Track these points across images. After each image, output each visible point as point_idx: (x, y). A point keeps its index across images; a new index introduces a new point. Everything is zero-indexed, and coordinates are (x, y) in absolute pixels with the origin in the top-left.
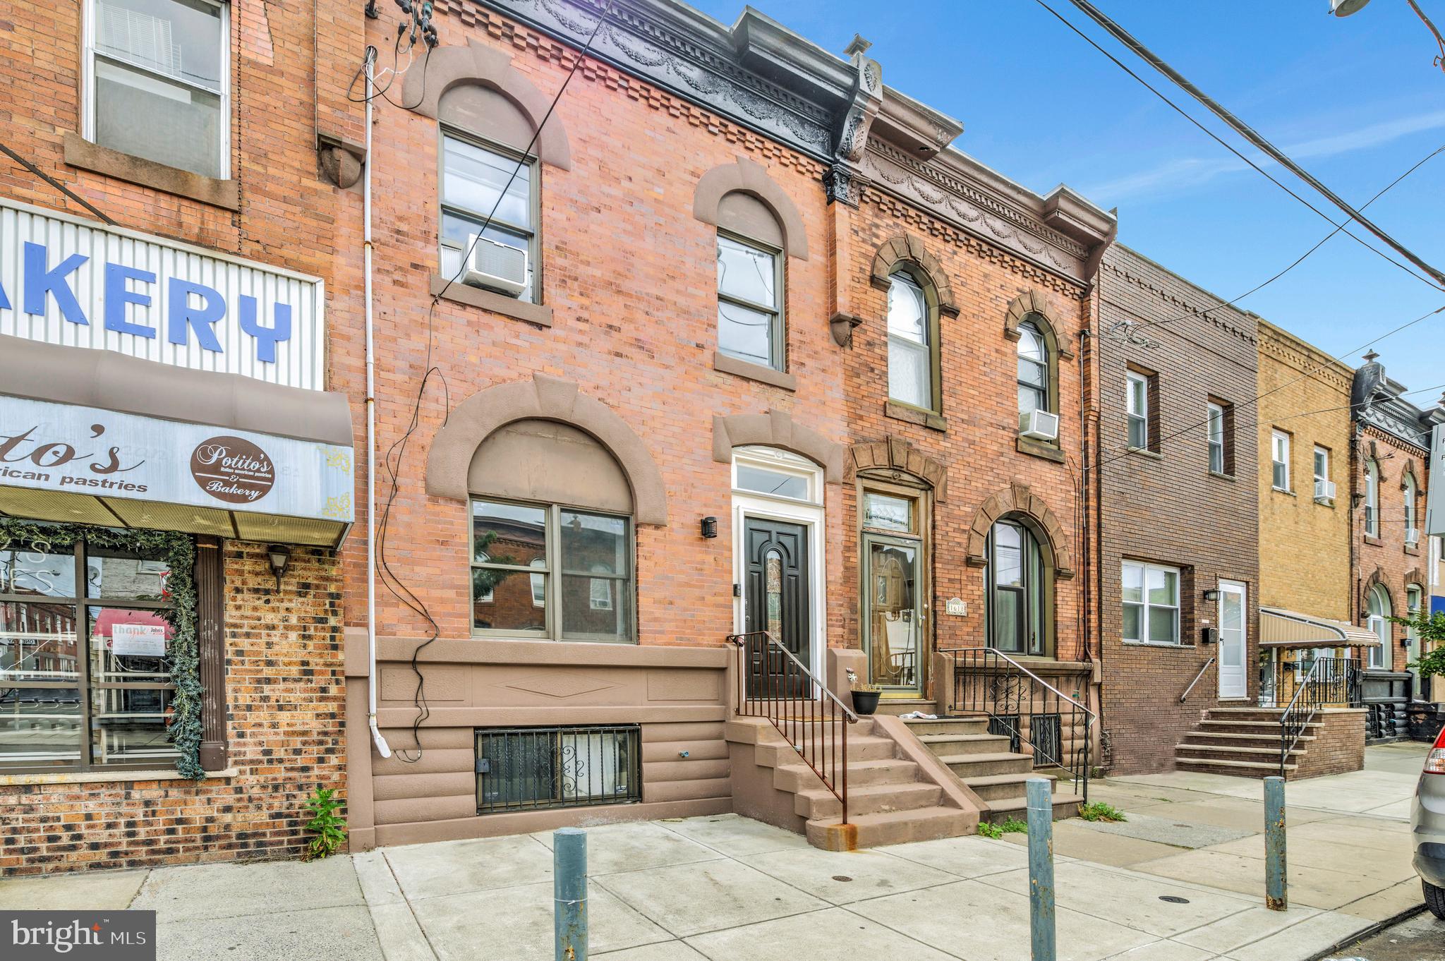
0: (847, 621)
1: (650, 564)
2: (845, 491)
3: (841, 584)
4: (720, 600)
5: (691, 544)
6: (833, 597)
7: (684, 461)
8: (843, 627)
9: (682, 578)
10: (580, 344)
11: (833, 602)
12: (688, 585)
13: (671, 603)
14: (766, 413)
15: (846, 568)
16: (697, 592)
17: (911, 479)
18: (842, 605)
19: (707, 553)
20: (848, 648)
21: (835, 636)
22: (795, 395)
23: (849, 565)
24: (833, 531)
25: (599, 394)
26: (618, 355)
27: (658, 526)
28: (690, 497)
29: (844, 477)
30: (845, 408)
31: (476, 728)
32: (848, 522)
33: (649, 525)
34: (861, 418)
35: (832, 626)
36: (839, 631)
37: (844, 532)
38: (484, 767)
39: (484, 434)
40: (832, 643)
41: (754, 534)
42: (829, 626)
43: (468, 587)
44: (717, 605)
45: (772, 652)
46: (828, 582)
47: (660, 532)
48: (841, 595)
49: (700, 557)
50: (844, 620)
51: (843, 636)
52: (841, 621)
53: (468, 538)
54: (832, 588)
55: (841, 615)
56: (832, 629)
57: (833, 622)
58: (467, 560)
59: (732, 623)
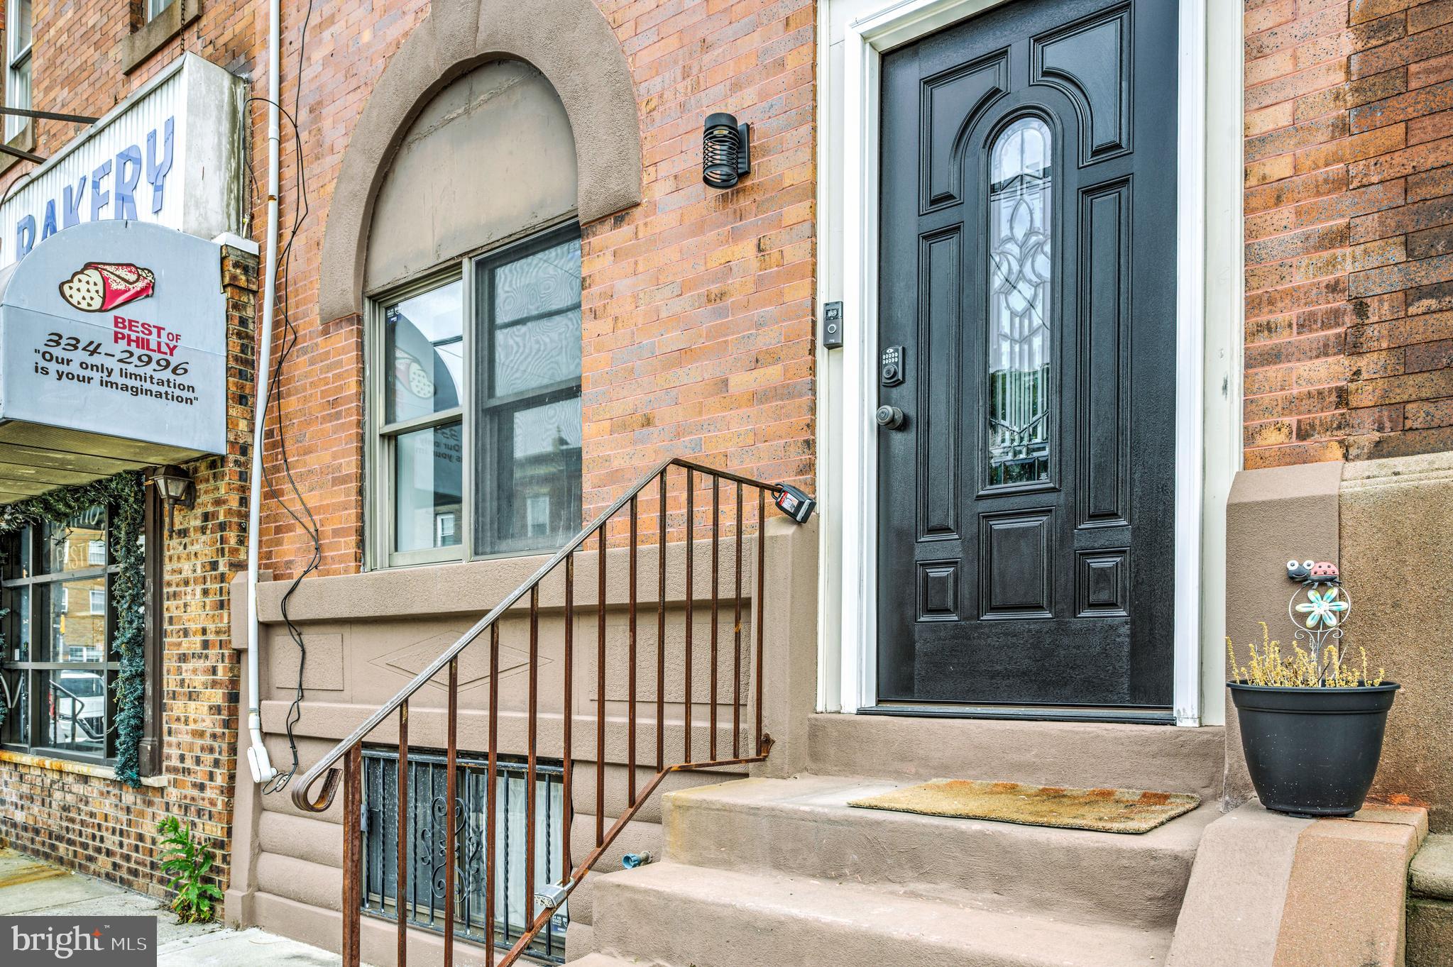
0: (1379, 310)
1: (604, 326)
3: (1342, 128)
4: (772, 374)
5: (700, 228)
6: (1286, 213)
8: (1352, 346)
9: (673, 339)
11: (1284, 236)
12: (684, 355)
13: (648, 422)
15: (1375, 28)
16: (705, 369)
18: (1342, 237)
19: (735, 236)
20: (1378, 450)
21: (1291, 405)
27: (620, 213)
28: (696, 88)
33: (602, 220)
35: (1274, 357)
36: (1326, 371)
38: (363, 824)
39: (372, 171)
41: (943, 94)
42: (1252, 361)
43: (361, 478)
44: (757, 397)
45: (999, 525)
46: (1253, 145)
47: (626, 230)
48: (1343, 183)
49: (718, 256)
50: (1361, 307)
51: (1342, 396)
52: (1334, 317)
53: (361, 383)
54: (1278, 167)
55: (1333, 288)
56: (1273, 372)
57: (1282, 338)
58: (360, 424)
59: (810, 445)
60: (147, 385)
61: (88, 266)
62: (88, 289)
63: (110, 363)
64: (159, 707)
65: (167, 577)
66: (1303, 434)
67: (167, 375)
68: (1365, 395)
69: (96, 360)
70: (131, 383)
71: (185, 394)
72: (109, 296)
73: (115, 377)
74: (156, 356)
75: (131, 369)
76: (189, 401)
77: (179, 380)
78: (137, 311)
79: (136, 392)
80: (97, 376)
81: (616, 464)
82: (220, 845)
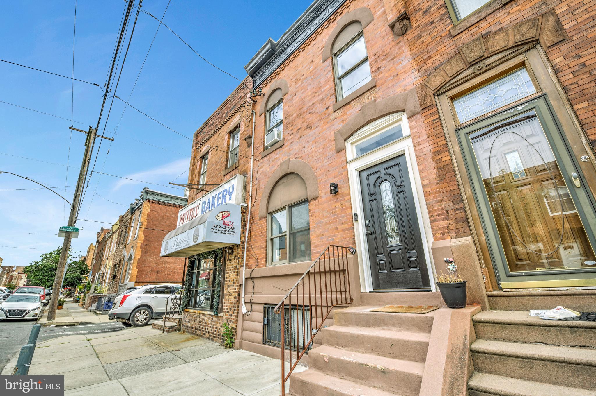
0: (451, 213)
2: (424, 115)
3: (437, 183)
4: (346, 226)
5: (330, 201)
6: (431, 197)
7: (324, 162)
8: (448, 219)
9: (327, 220)
10: (291, 143)
11: (432, 201)
12: (329, 223)
13: (323, 235)
14: (360, 110)
15: (439, 168)
16: (333, 226)
17: (500, 56)
18: (442, 201)
19: (337, 202)
20: (457, 237)
21: (440, 229)
22: (377, 87)
23: (440, 165)
24: (421, 147)
25: (296, 156)
26: (301, 137)
27: (315, 198)
28: (328, 178)
29: (421, 106)
30: (414, 63)
31: (265, 304)
32: (433, 134)
33: (312, 199)
34: (430, 57)
35: (435, 221)
36: (444, 223)
37: (431, 143)
38: (266, 322)
39: (269, 191)
40: (438, 235)
41: (370, 177)
42: (431, 222)
43: (266, 247)
44: (344, 230)
45: (392, 253)
46: (424, 186)
47: (317, 201)
48: (440, 192)
49: (334, 205)
50: (448, 212)
51: (448, 228)
52: (443, 214)
53: (267, 229)
54: (429, 190)
55: (442, 209)
56: (435, 223)
57: (436, 218)
58: (266, 237)
59: (354, 239)
60: (228, 232)
61: (220, 212)
62: (220, 217)
63: (222, 229)
64: (223, 298)
65: (226, 269)
66: (443, 235)
67: (231, 230)
68: (452, 227)
69: (220, 229)
70: (225, 232)
71: (234, 233)
72: (223, 218)
73: (223, 232)
74: (230, 227)
75: (226, 230)
76: (234, 234)
77: (233, 231)
78: (228, 219)
79: (226, 234)
80: (220, 231)
81: (317, 244)
82: (235, 329)
